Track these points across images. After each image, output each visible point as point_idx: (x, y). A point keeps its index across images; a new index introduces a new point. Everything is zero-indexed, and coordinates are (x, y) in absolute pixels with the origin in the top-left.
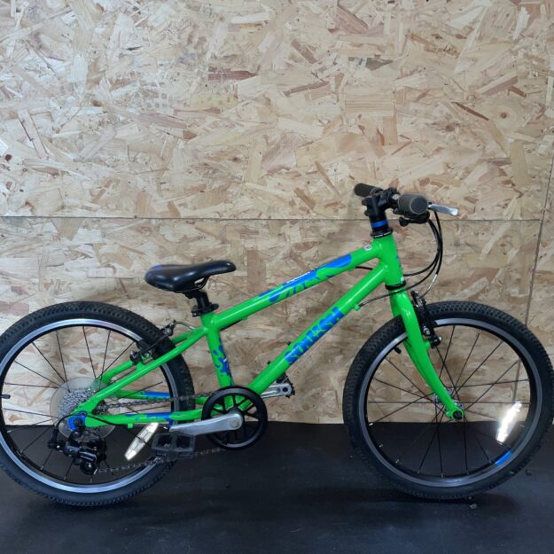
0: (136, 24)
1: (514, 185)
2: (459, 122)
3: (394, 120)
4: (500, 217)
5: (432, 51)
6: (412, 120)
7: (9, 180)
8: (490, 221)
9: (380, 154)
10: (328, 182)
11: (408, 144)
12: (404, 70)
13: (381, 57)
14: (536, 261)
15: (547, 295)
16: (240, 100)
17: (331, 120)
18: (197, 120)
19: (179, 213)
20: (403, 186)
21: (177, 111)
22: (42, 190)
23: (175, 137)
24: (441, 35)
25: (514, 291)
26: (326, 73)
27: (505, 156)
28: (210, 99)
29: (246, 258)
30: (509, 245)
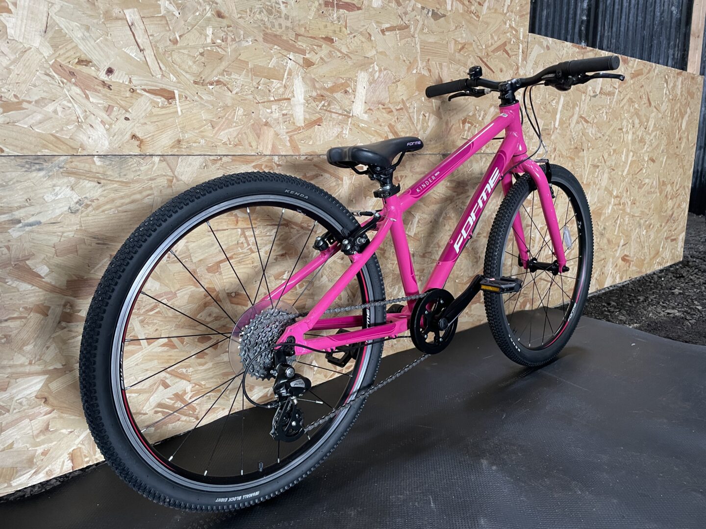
5: (466, 12)
7: (110, 103)
10: (410, 118)
13: (440, 11)
16: (349, 32)
17: (412, 61)
18: (315, 47)
19: (298, 150)
21: (297, 35)
23: (296, 63)
26: (408, 17)
28: (326, 26)
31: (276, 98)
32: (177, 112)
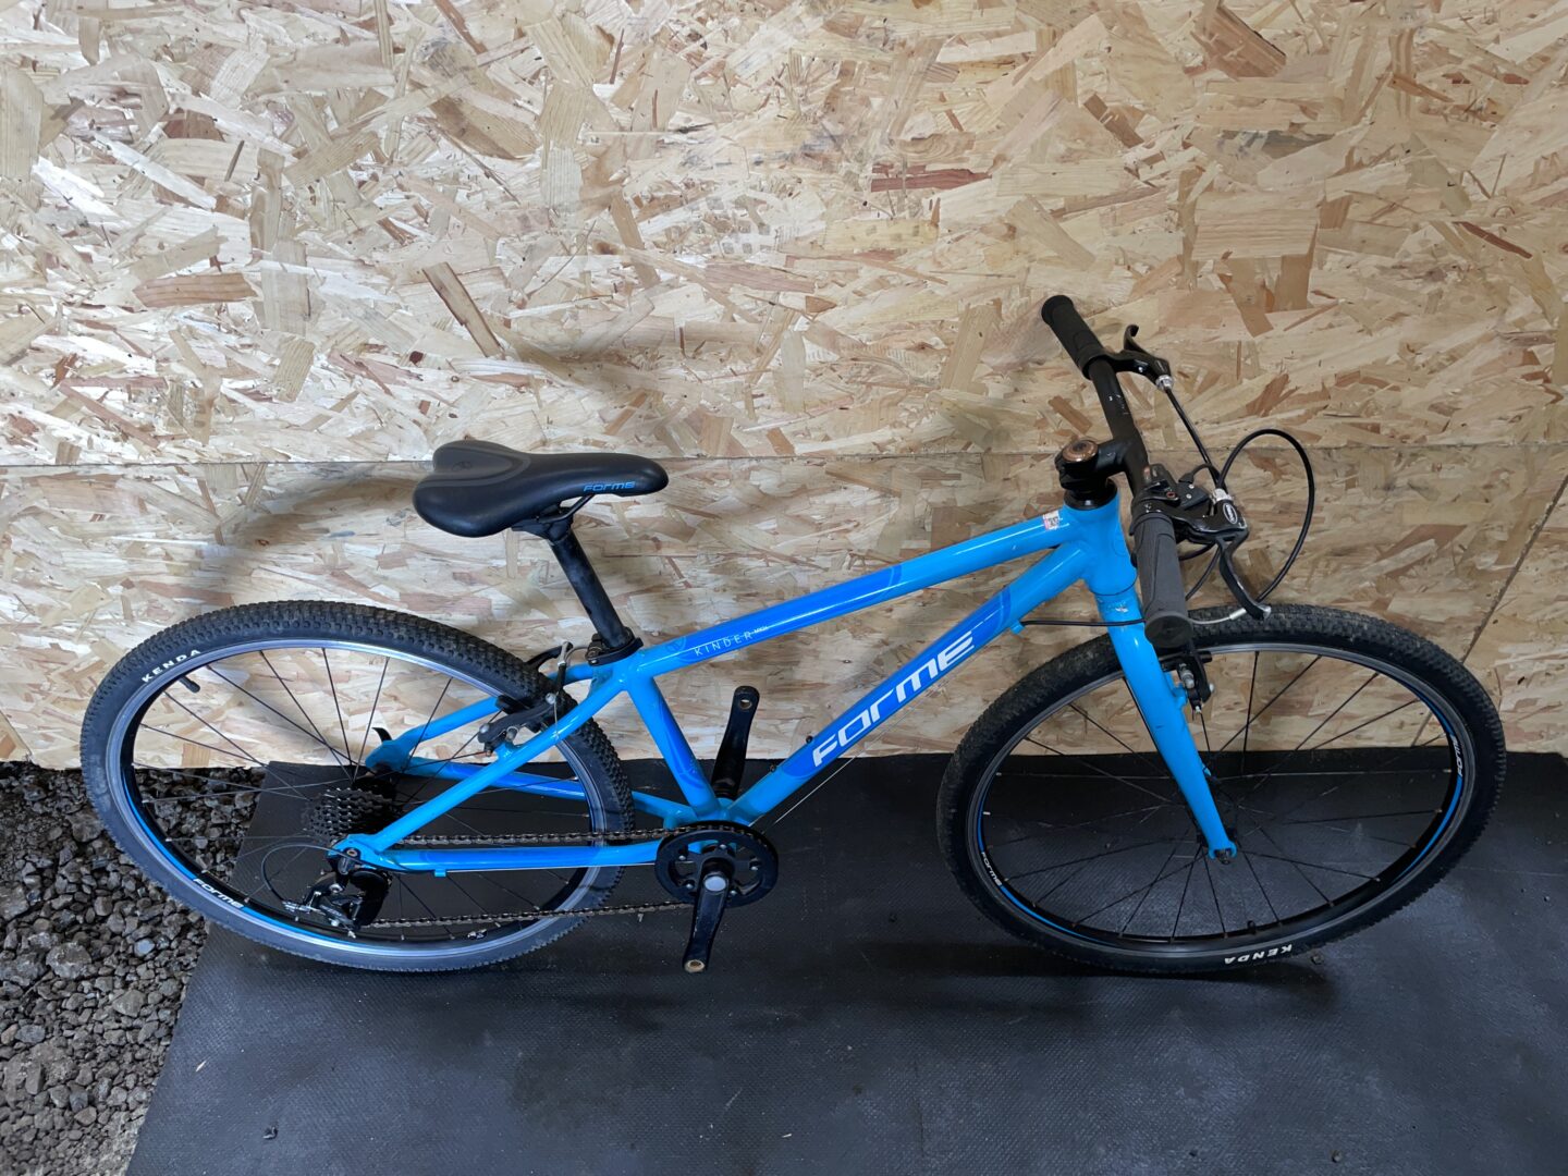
0: (697, 72)
1: (1547, 381)
2: (1462, 262)
3: (1305, 262)
4: (1499, 439)
5: (1437, 113)
6: (1348, 260)
7: (423, 397)
8: (1475, 447)
9: (1259, 327)
11: (1329, 307)
12: (1356, 158)
13: (1307, 129)
14: (1550, 510)
15: (1552, 567)
16: (943, 229)
17: (1156, 266)
18: (840, 275)
19: (790, 448)
20: (1297, 388)
21: (791, 258)
22: (498, 414)
23: (786, 308)
24: (1467, 76)
25: (1487, 561)
26: (1160, 167)
27: (1548, 327)
28: (874, 229)
29: (929, 520)
30: (1500, 486)
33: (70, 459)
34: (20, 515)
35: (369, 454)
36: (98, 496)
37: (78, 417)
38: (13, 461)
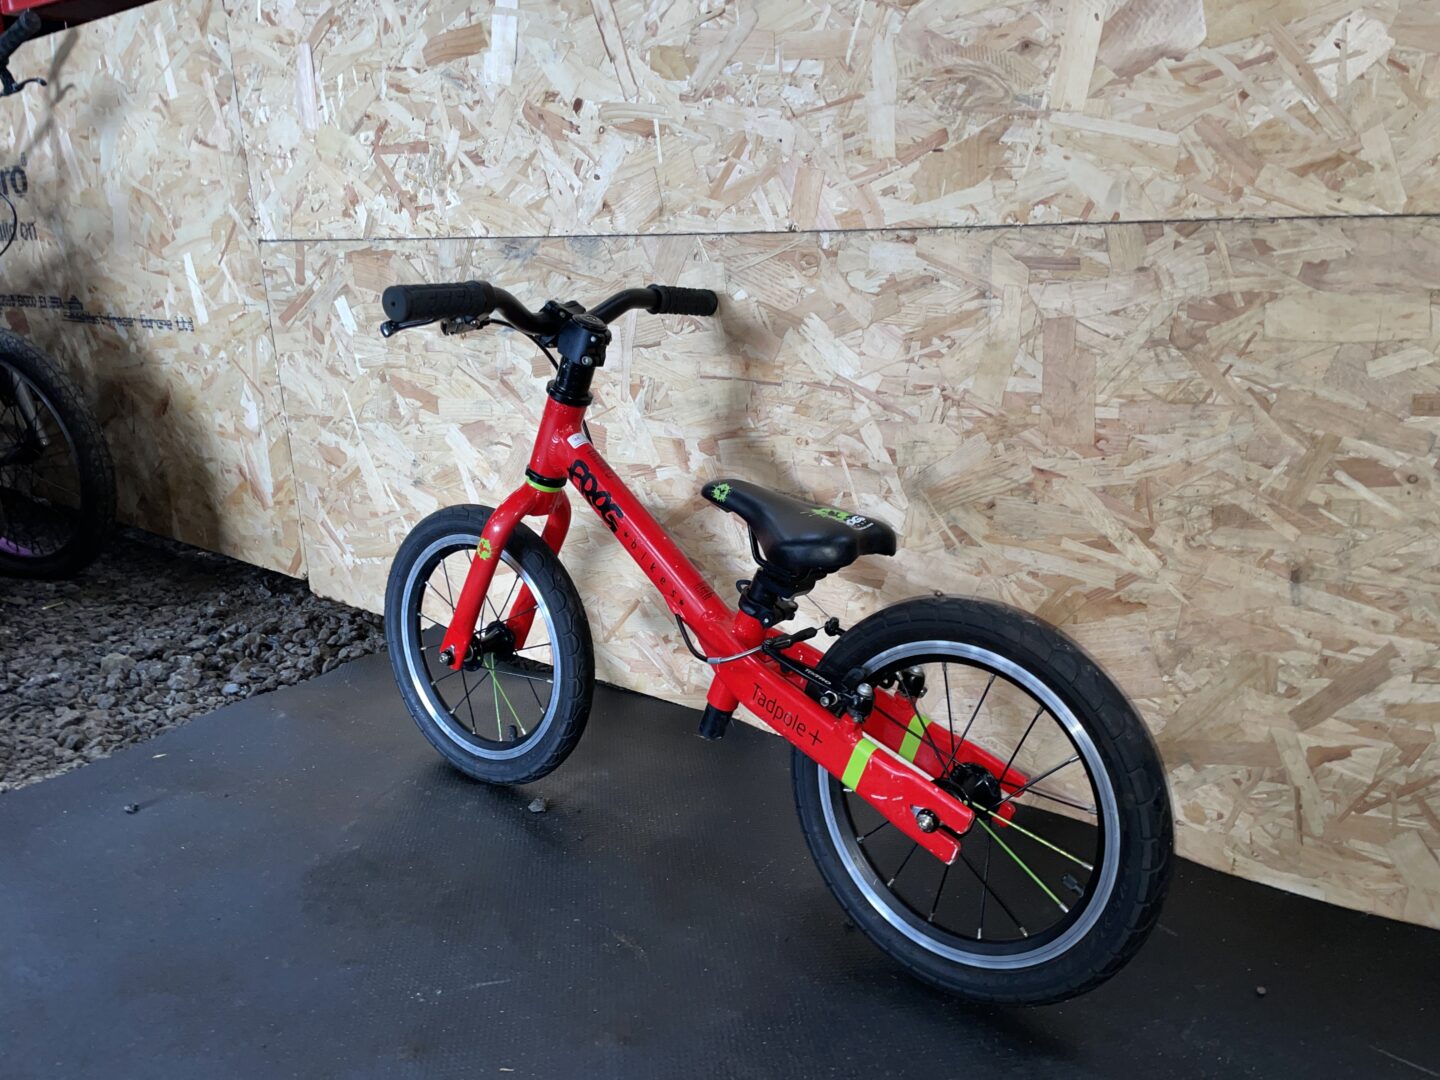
31: (829, 101)
32: (656, 157)
33: (371, 232)
34: (339, 294)
35: (537, 228)
36: (380, 275)
37: (379, 187)
38: (343, 235)
